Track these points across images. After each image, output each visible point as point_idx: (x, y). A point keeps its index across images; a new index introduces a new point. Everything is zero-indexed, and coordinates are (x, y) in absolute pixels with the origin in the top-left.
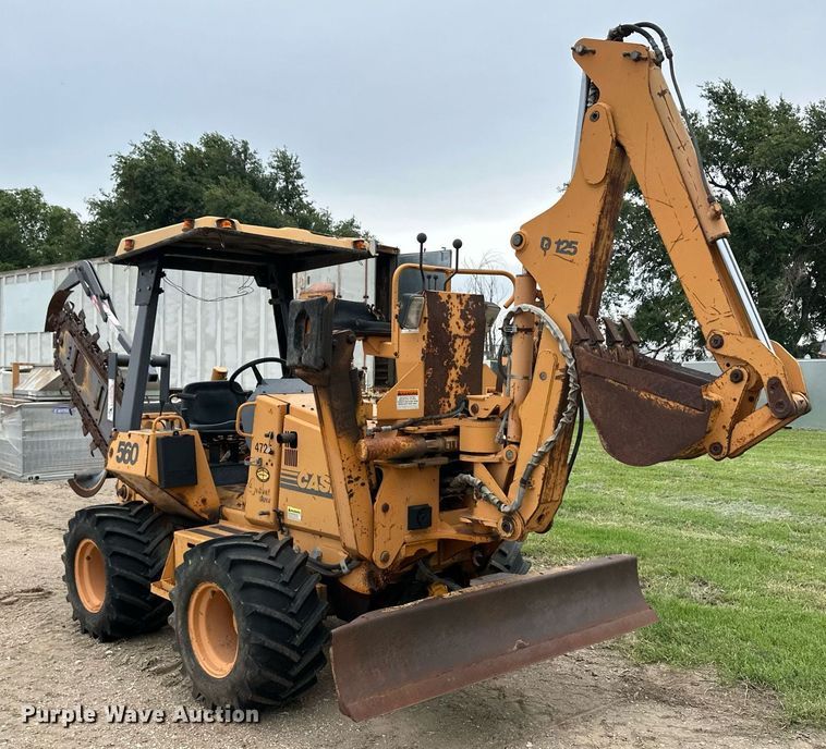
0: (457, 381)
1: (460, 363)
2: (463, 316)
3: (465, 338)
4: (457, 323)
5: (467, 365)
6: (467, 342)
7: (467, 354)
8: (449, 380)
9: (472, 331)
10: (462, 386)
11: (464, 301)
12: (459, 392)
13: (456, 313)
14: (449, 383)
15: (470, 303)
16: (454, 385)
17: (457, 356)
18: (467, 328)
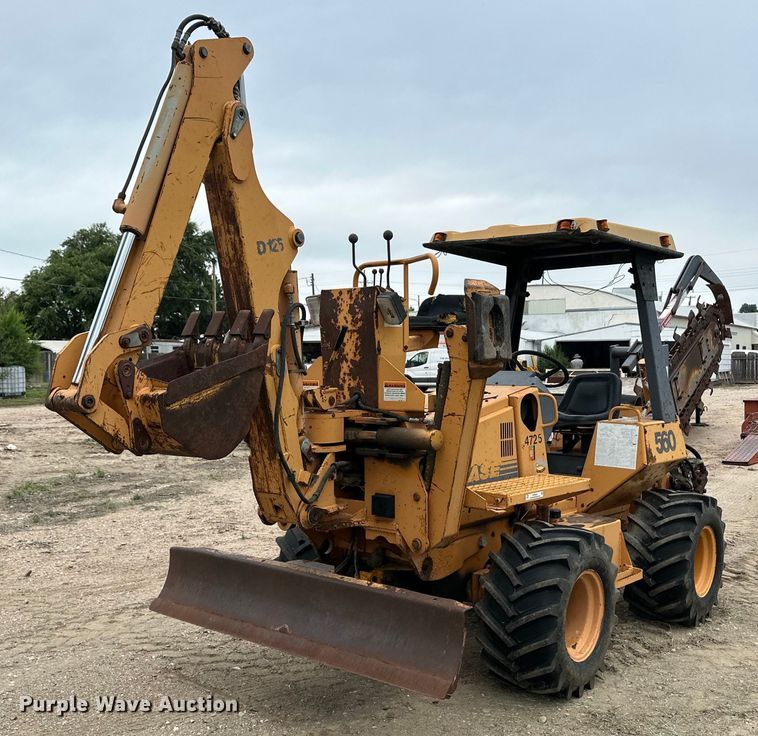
0: (348, 375)
1: (350, 356)
2: (352, 311)
3: (353, 331)
4: (345, 318)
5: (358, 358)
6: (356, 335)
7: (357, 348)
8: (342, 373)
9: (360, 324)
10: (355, 379)
11: (354, 296)
12: (352, 385)
13: (345, 308)
14: (342, 376)
15: (360, 296)
16: (346, 378)
17: (347, 349)
18: (355, 322)
